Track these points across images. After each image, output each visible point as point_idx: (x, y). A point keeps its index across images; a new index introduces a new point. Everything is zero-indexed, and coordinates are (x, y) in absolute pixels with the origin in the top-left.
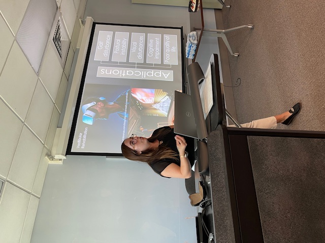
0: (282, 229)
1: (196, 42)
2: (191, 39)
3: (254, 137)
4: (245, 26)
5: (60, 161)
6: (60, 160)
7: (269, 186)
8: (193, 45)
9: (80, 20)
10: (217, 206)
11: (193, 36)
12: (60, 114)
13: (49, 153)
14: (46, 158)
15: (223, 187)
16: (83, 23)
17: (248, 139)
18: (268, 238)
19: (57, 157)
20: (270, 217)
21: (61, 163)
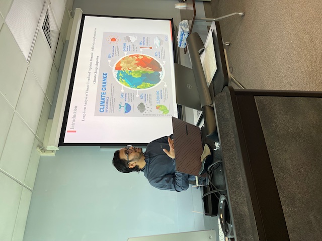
0: (296, 183)
1: (188, 30)
2: (183, 27)
3: (262, 98)
4: (235, 13)
5: (53, 153)
6: (53, 151)
7: (280, 143)
8: (185, 33)
9: (69, 11)
10: (229, 164)
11: (184, 24)
12: (51, 106)
13: (41, 145)
14: (38, 149)
15: (233, 146)
16: (72, 15)
17: (255, 99)
18: (284, 193)
19: (49, 148)
20: (284, 172)
21: (53, 154)
